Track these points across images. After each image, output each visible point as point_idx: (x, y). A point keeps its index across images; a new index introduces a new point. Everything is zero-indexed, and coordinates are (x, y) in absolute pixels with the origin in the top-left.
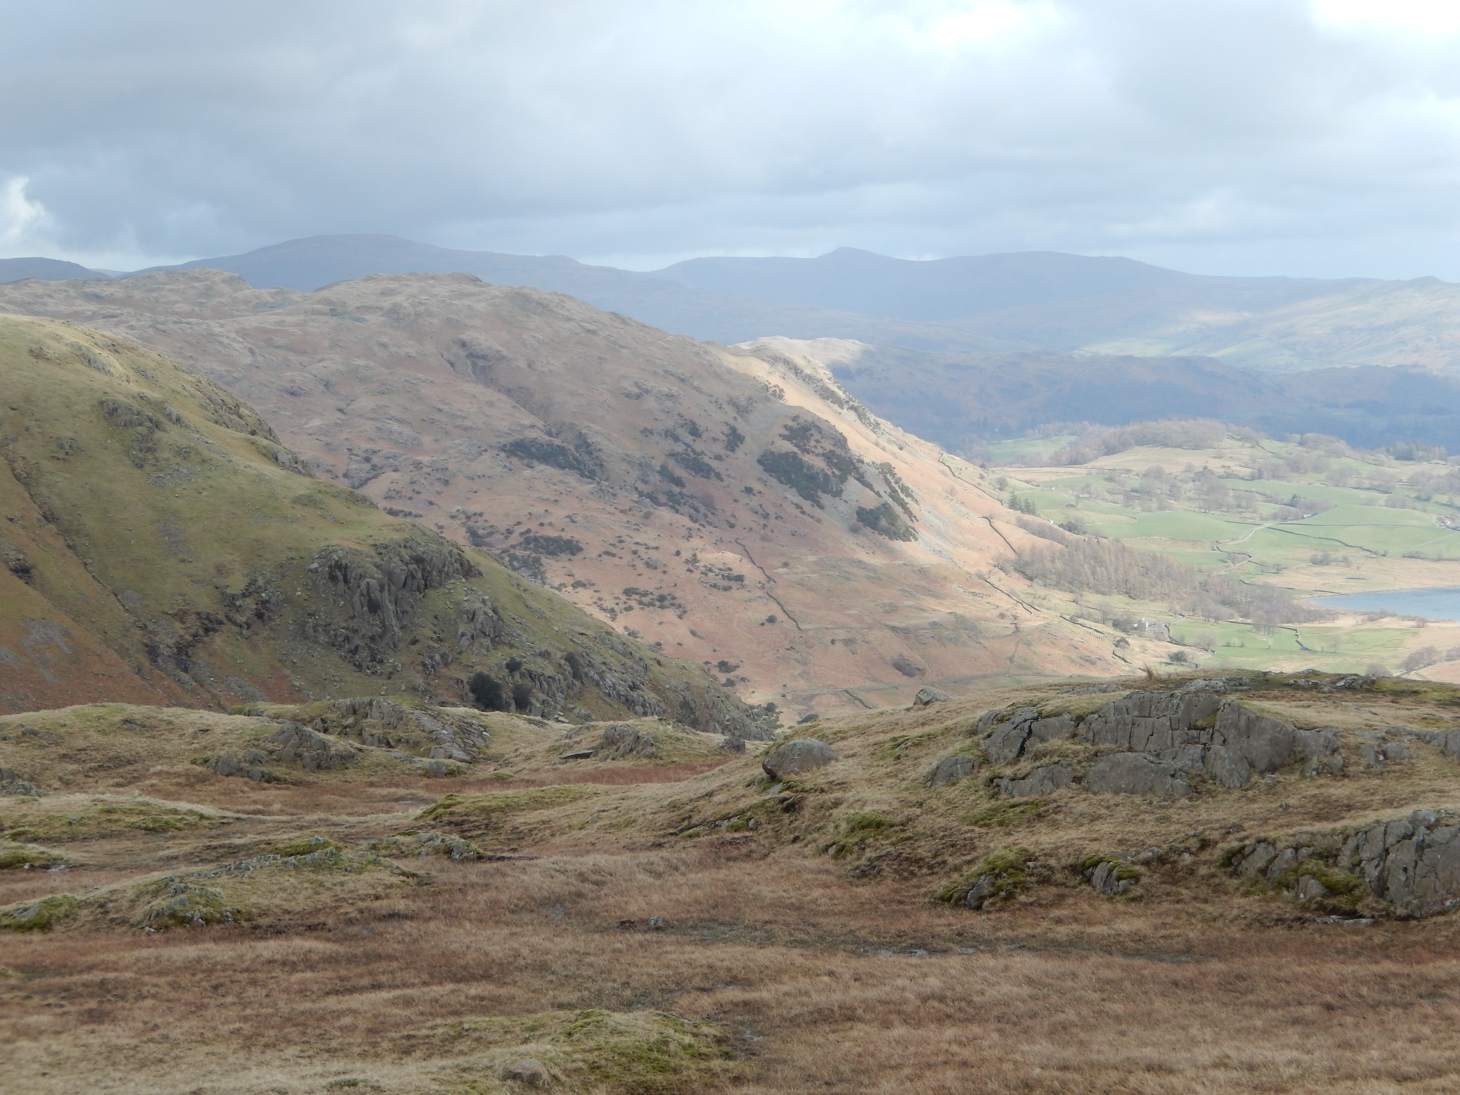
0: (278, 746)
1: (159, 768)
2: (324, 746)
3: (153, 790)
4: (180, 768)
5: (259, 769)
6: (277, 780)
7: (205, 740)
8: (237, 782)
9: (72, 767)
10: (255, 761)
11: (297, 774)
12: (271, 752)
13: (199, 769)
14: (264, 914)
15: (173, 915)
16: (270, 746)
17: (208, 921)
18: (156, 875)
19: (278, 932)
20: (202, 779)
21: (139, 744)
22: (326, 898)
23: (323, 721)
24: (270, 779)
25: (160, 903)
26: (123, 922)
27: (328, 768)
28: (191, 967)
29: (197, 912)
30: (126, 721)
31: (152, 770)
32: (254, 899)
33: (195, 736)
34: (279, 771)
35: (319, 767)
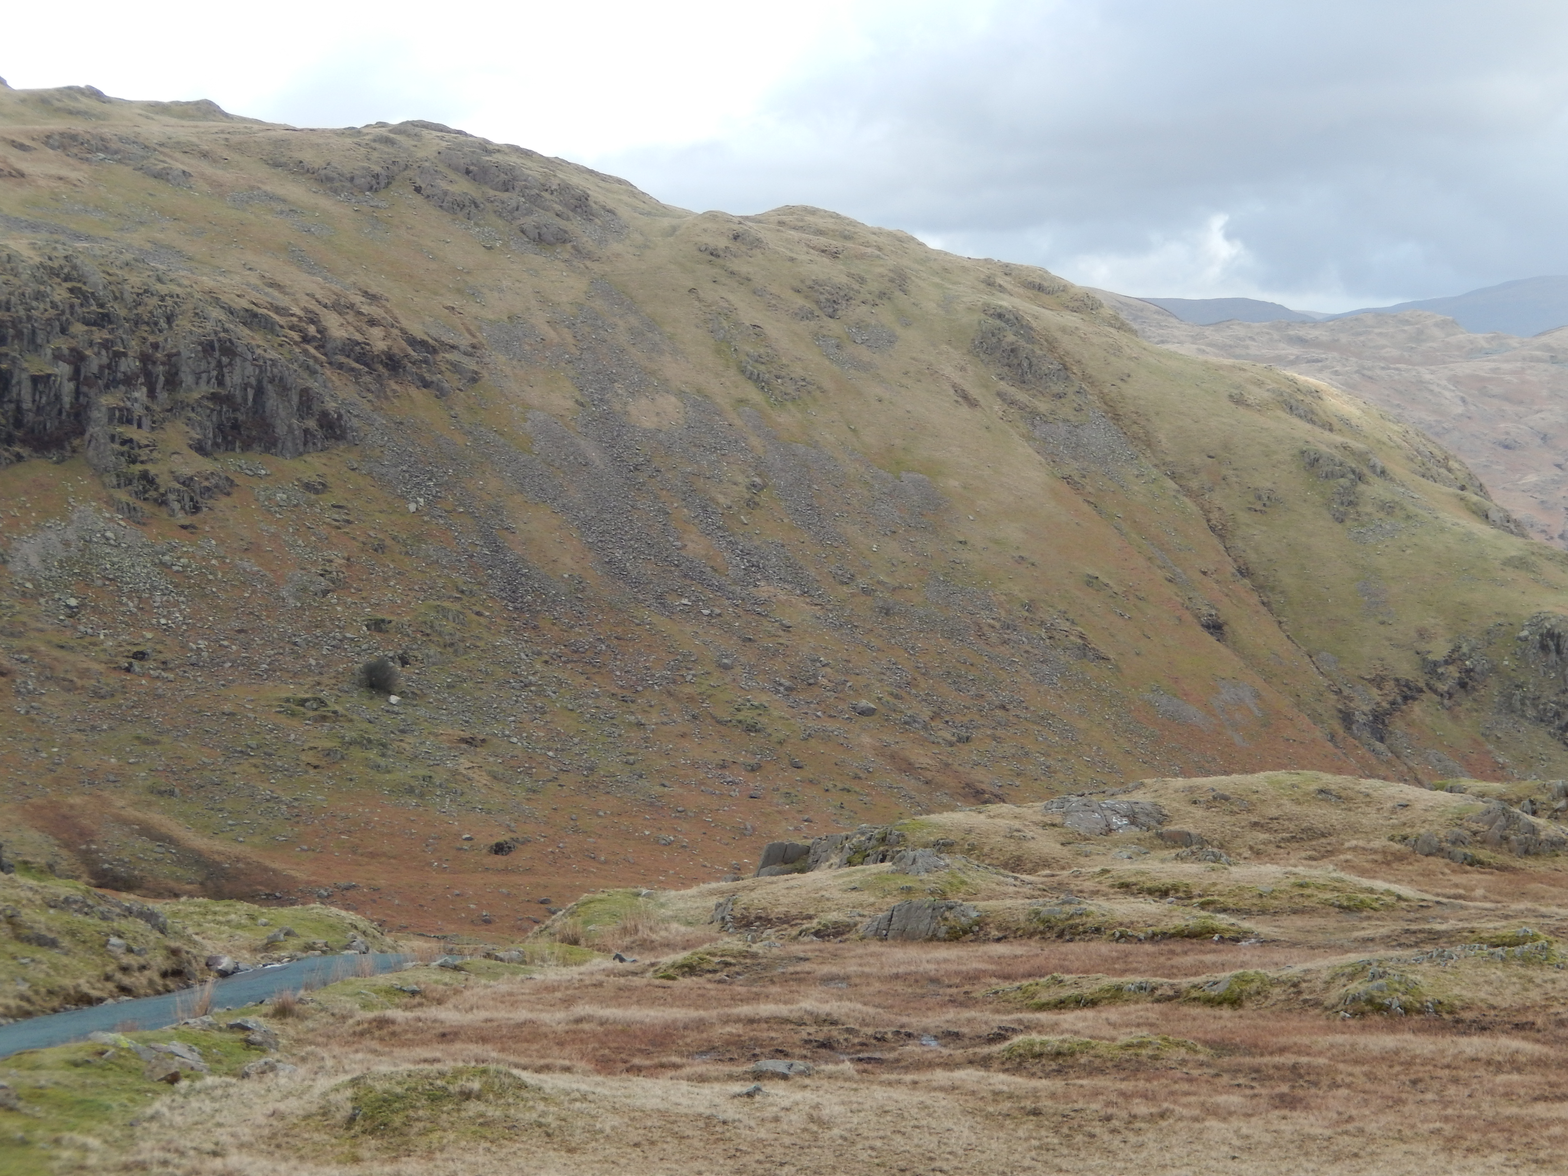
0: (1483, 827)
1: (1354, 843)
2: (1533, 830)
3: (1347, 866)
4: (1376, 844)
5: (1460, 850)
6: (1481, 863)
7: (1404, 816)
8: (1437, 863)
9: (1263, 836)
10: (1458, 841)
11: (1503, 858)
12: (1475, 833)
13: (1397, 846)
14: (1467, 1007)
15: (1370, 1001)
16: (1474, 827)
17: (1407, 1010)
18: (1353, 957)
19: (1483, 1028)
20: (1400, 858)
21: (1333, 815)
22: (1535, 995)
23: (1532, 802)
24: (1473, 862)
25: (1357, 987)
26: (1317, 1004)
27: (1537, 854)
28: (1389, 1058)
29: (1396, 1000)
30: (1321, 791)
31: (1347, 845)
32: (1457, 991)
33: (1393, 811)
34: (1483, 854)
35: (1527, 852)
